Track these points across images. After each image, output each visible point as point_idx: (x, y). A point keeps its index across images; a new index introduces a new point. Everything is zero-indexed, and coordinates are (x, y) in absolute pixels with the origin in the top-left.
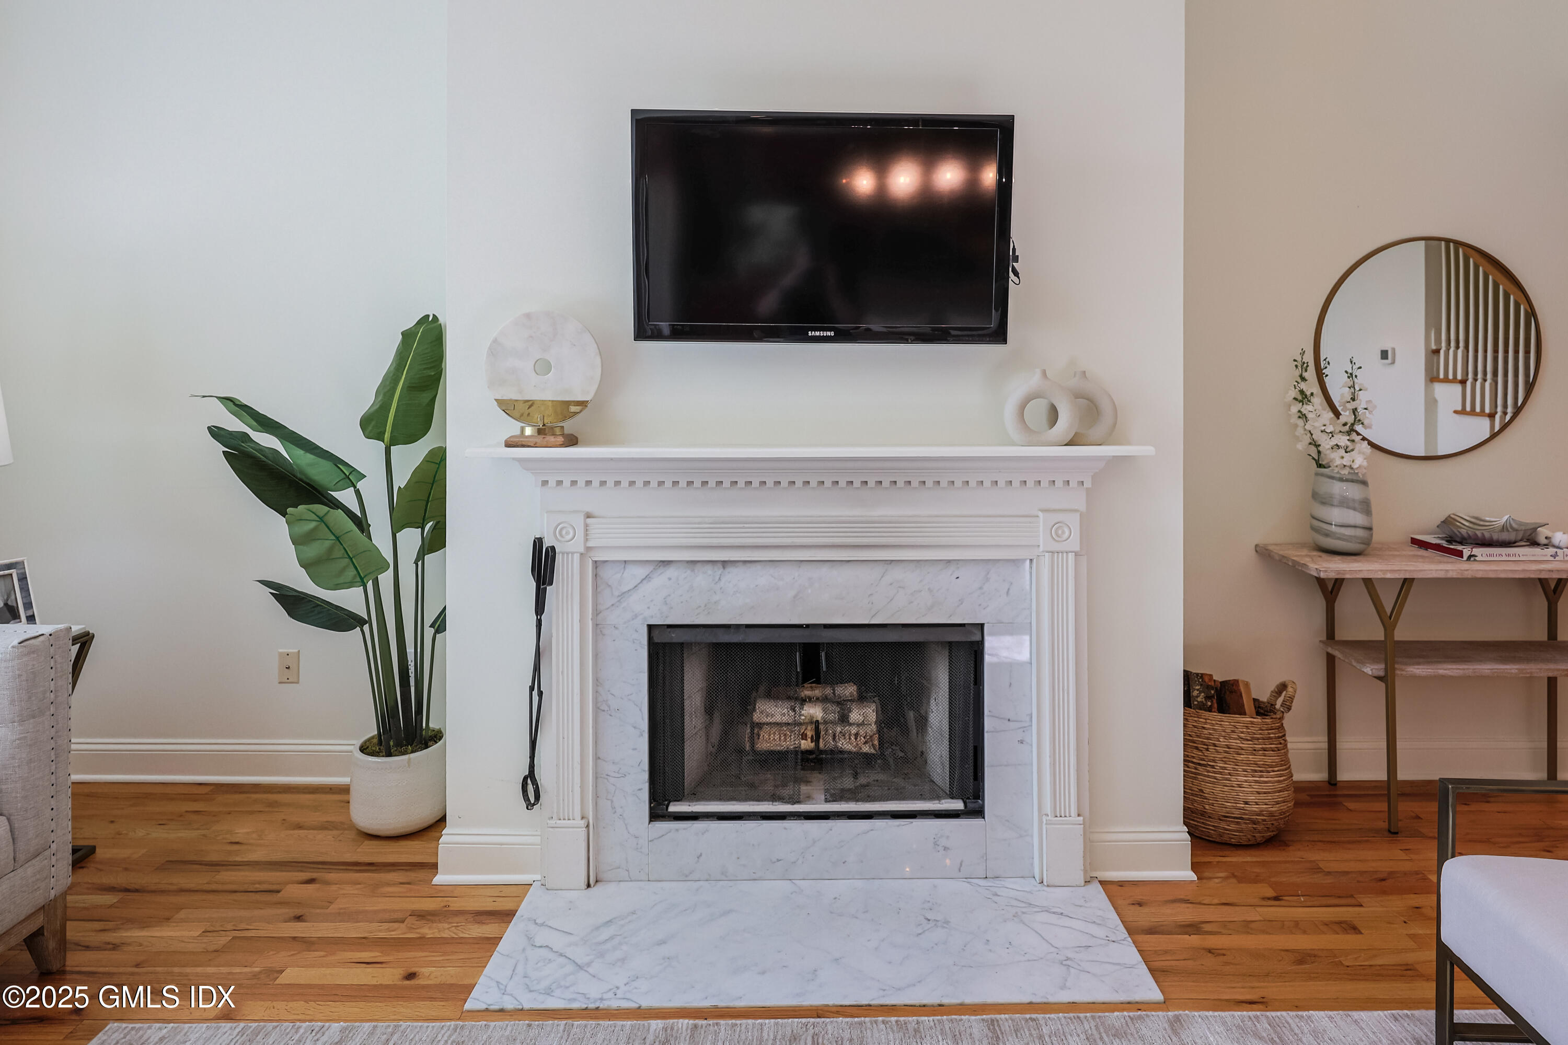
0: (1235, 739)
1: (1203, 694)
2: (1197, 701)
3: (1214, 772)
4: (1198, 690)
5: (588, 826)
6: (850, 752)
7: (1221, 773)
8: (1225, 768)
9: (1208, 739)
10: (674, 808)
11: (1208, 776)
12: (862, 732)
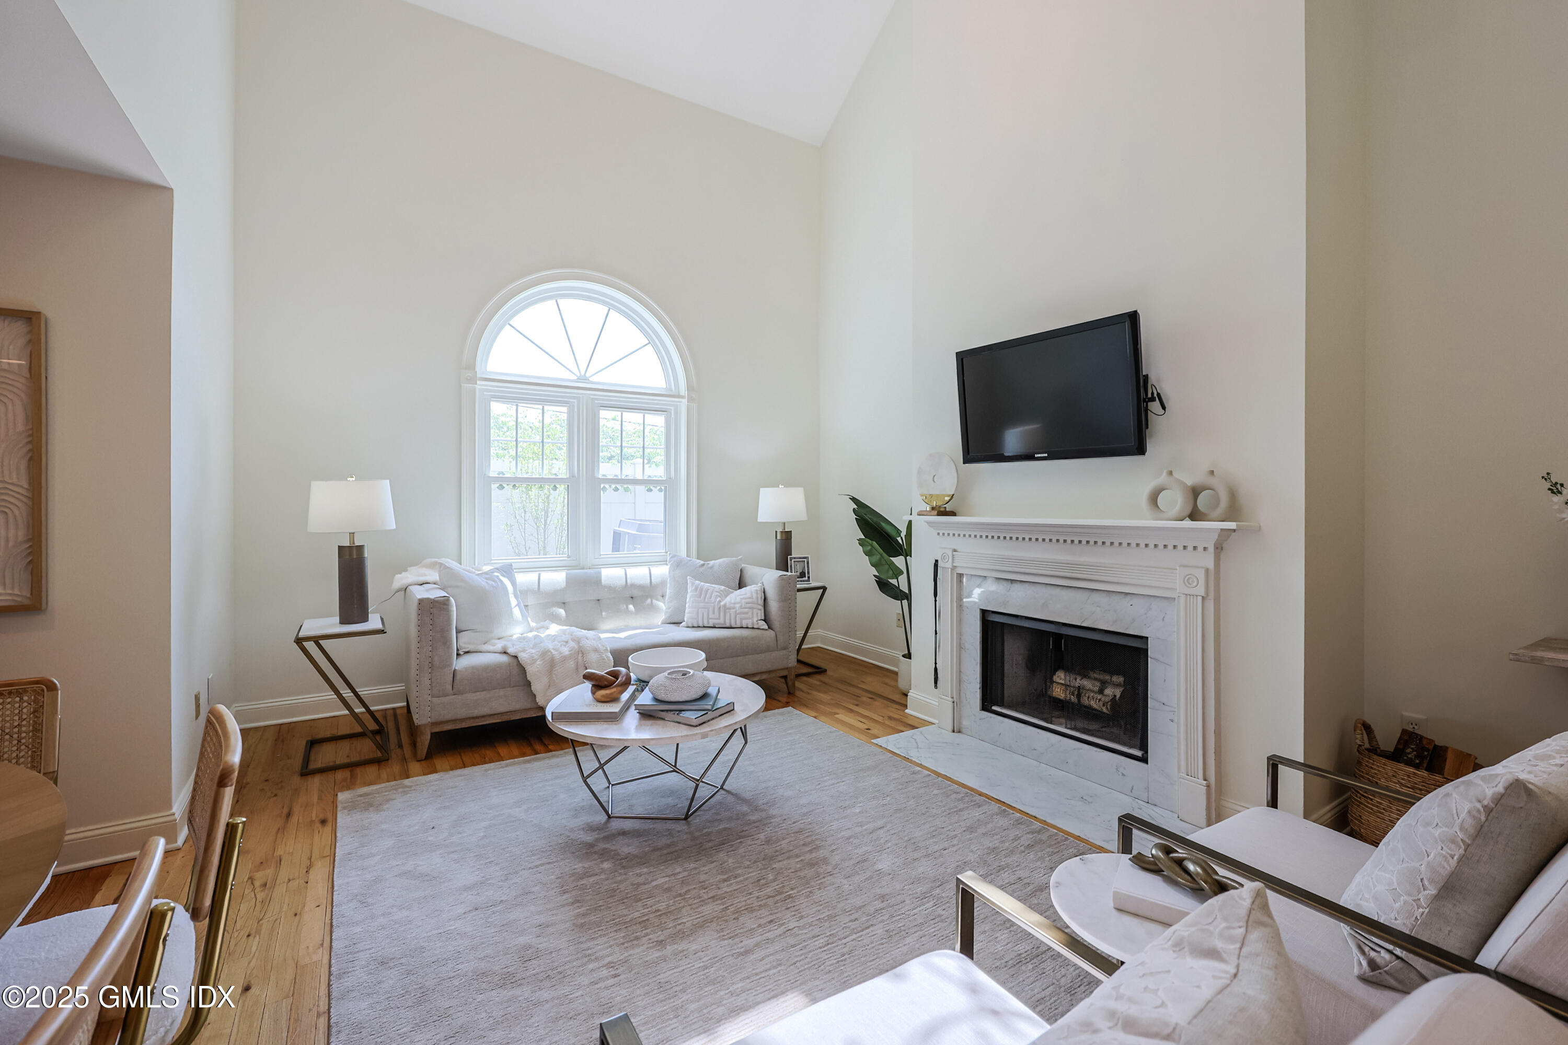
0: (1395, 783)
1: (1415, 753)
2: (1407, 757)
3: (1373, 805)
4: (1412, 748)
5: (954, 702)
6: (1096, 710)
7: (1377, 807)
8: (1381, 803)
9: (1373, 777)
10: (994, 708)
11: (1367, 807)
12: (1103, 699)
